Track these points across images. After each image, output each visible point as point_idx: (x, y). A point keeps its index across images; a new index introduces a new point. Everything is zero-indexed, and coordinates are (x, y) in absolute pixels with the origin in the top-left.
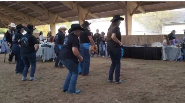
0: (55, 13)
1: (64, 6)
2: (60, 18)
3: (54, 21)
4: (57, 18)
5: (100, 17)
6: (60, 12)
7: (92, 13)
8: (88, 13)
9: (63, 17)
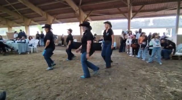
0: (29, 18)
1: (36, 13)
2: (33, 22)
3: (28, 24)
4: (30, 22)
5: (63, 22)
6: (33, 17)
7: (57, 19)
8: (54, 19)
9: (35, 21)
